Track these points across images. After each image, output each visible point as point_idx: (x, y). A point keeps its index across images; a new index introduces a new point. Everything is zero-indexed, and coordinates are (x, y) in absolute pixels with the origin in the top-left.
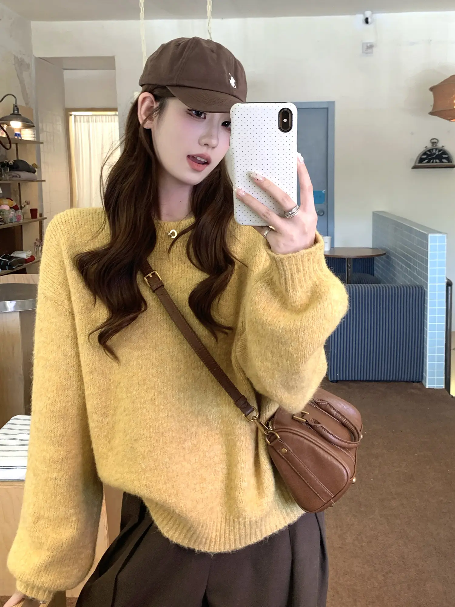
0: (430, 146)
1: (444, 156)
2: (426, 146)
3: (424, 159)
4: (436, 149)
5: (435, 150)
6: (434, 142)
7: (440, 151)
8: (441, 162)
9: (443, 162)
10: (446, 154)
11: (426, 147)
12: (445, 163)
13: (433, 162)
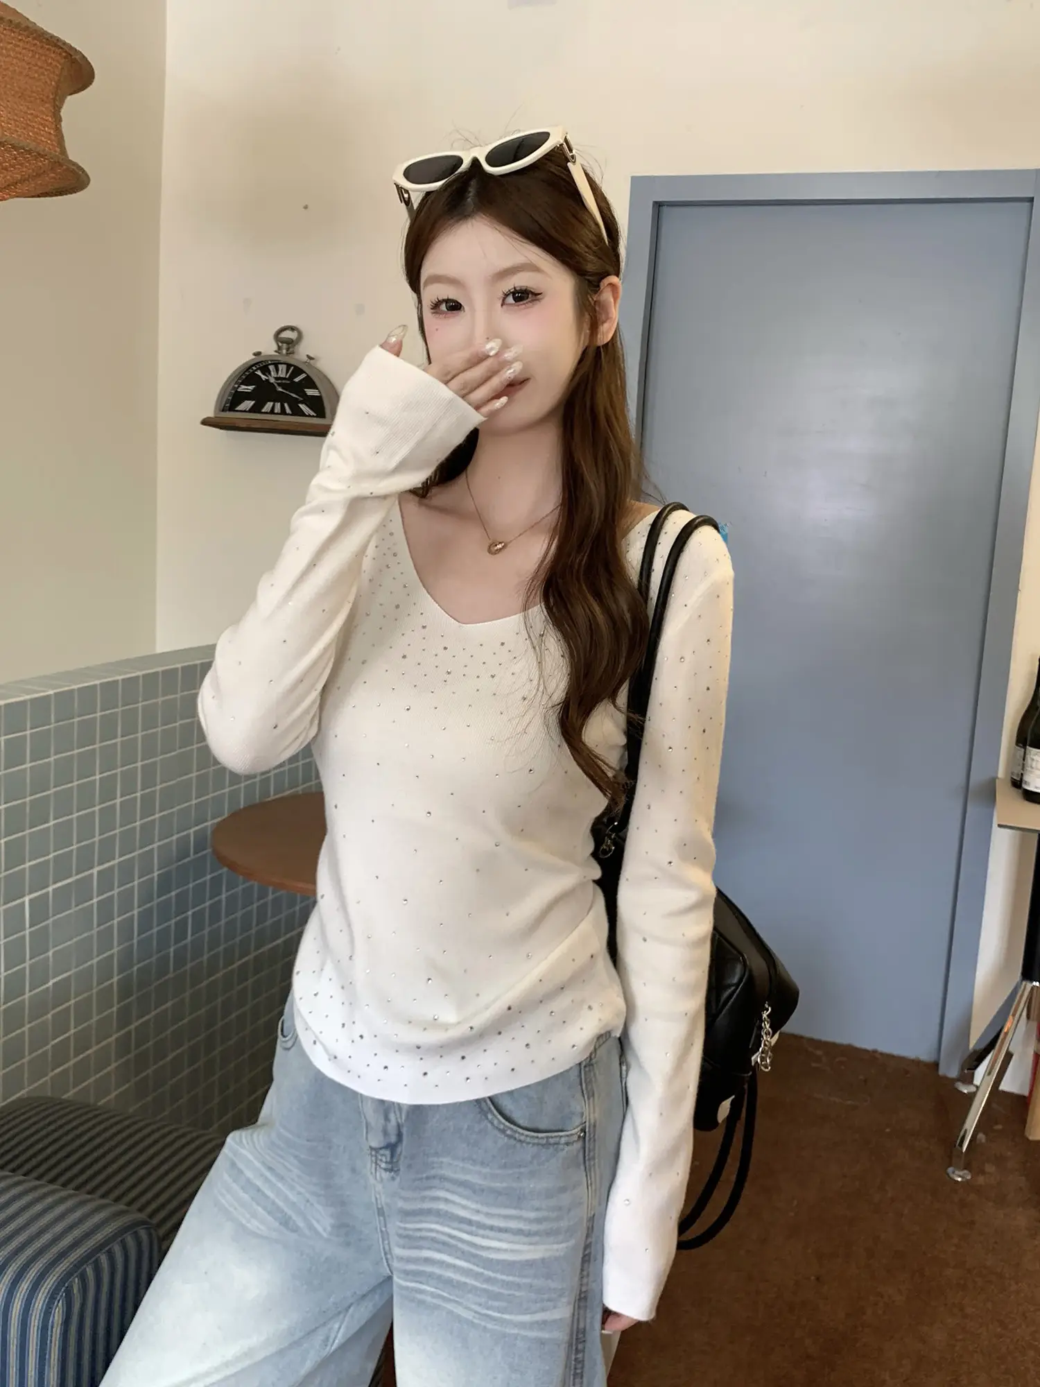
0: (269, 348)
1: (310, 392)
2: (256, 350)
3: (247, 396)
4: (289, 366)
5: (285, 366)
6: (288, 339)
7: (298, 371)
8: (297, 412)
9: (302, 414)
10: (314, 386)
11: (258, 354)
12: (309, 416)
13: (272, 412)
